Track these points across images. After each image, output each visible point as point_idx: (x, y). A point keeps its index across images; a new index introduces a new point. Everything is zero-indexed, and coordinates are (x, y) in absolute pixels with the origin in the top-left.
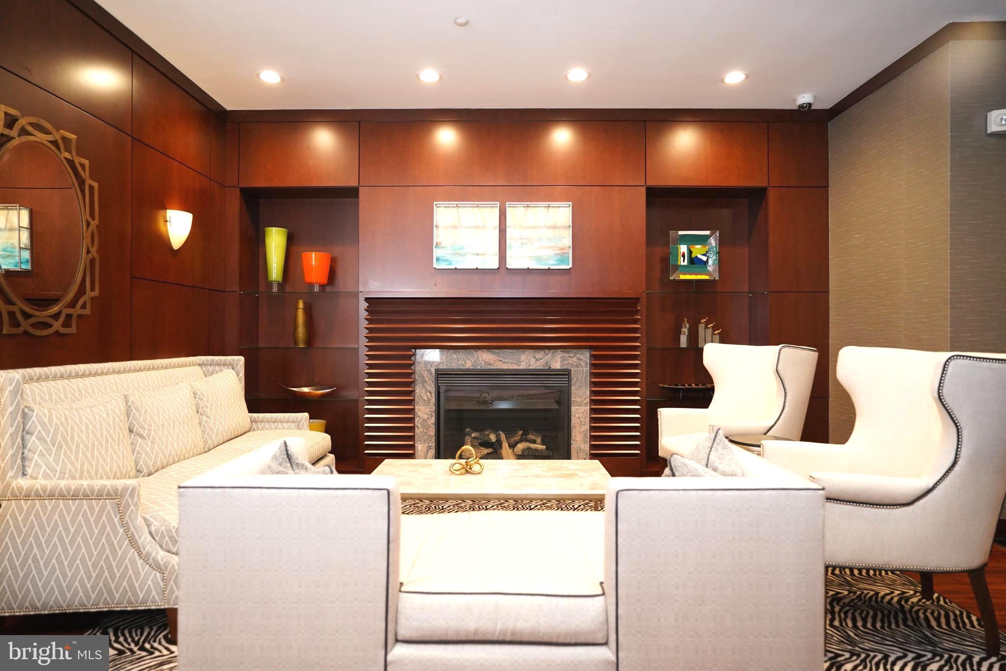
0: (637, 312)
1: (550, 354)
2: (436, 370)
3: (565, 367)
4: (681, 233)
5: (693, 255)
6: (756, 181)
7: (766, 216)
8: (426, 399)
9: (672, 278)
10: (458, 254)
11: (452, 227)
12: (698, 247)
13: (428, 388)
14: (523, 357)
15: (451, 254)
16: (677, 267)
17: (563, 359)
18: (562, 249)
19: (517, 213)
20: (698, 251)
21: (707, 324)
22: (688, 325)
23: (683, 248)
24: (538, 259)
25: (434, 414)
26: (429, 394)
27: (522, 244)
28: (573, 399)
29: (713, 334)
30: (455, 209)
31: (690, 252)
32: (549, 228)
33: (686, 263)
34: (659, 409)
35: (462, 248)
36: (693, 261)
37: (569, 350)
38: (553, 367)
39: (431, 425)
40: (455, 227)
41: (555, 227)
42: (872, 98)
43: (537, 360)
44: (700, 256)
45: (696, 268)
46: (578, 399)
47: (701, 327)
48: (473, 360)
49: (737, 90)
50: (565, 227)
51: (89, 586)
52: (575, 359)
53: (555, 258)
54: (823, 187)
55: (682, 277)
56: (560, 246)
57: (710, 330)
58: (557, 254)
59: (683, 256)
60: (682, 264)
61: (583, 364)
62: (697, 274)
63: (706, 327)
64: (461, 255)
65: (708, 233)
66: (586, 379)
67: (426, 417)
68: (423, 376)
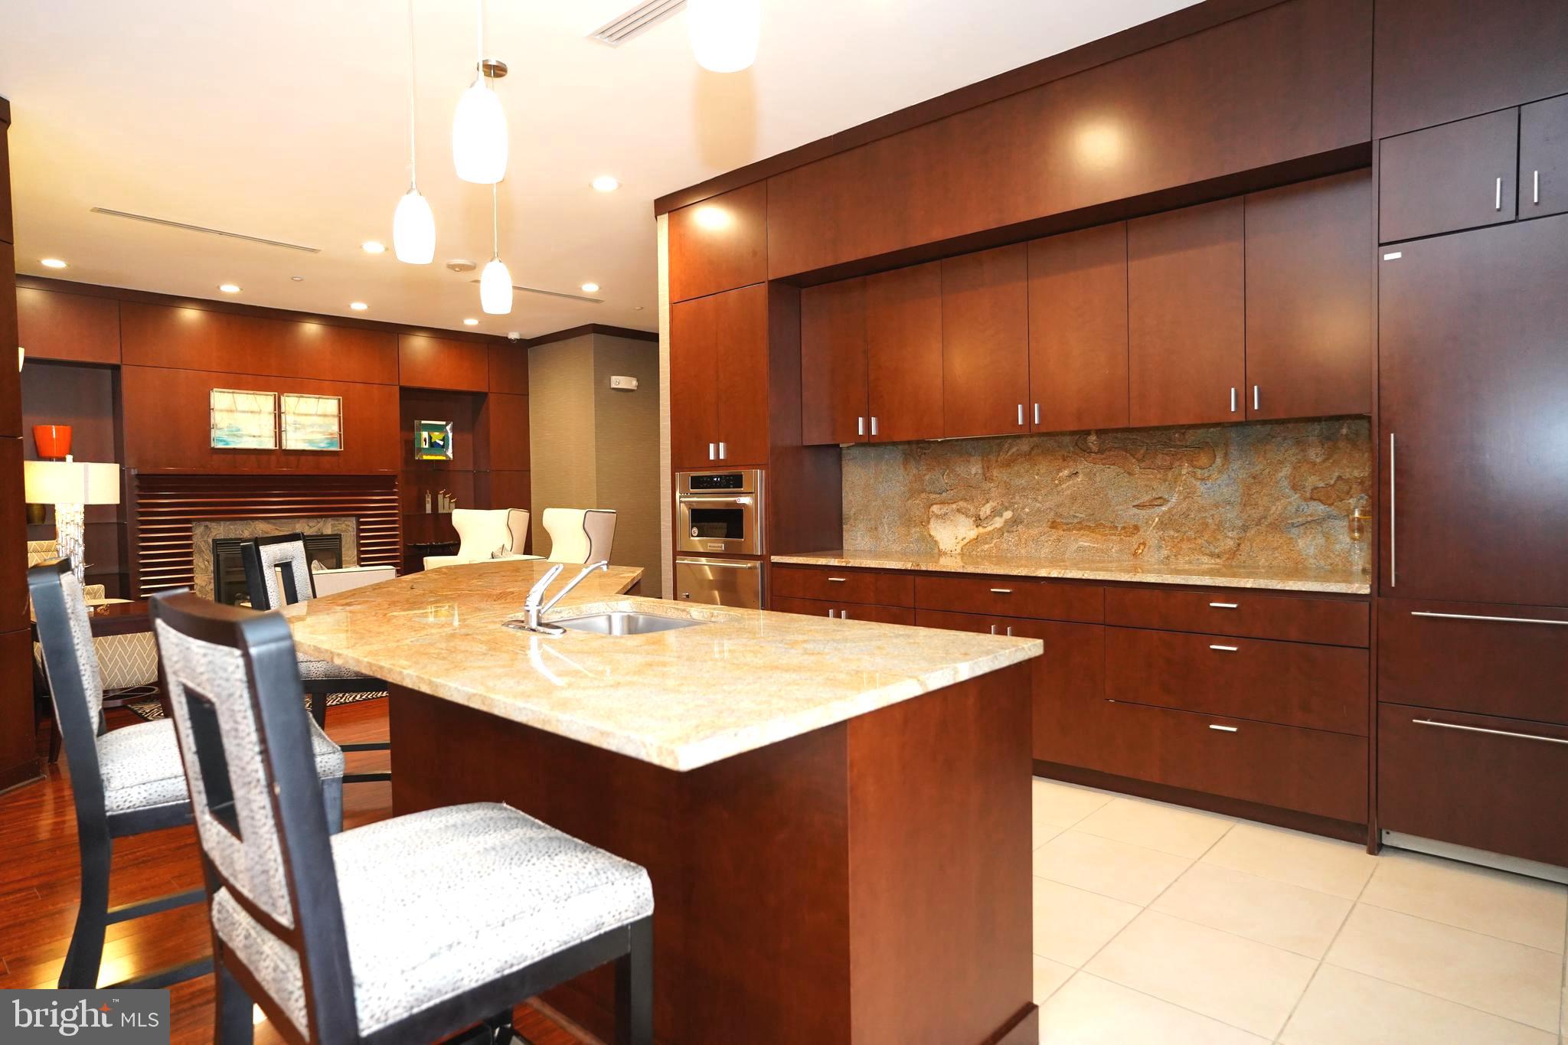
0: (395, 486)
1: (322, 521)
2: (213, 540)
3: (335, 533)
4: (423, 422)
5: (433, 441)
6: (482, 388)
7: (488, 409)
8: (203, 567)
9: (417, 458)
10: (234, 435)
11: (228, 411)
12: (437, 433)
13: (206, 557)
14: (298, 526)
15: (228, 435)
16: (420, 449)
17: (333, 526)
18: (332, 434)
19: (290, 402)
20: (437, 437)
21: (445, 494)
22: (430, 496)
23: (425, 434)
24: (310, 442)
25: (212, 581)
26: (206, 563)
27: (296, 428)
28: (343, 559)
29: (450, 502)
30: (231, 395)
31: (430, 438)
32: (320, 415)
33: (427, 446)
34: (425, 558)
35: (239, 430)
36: (433, 445)
37: (339, 518)
38: (325, 533)
39: (209, 591)
40: (231, 411)
41: (325, 416)
42: (555, 345)
43: (311, 527)
44: (438, 441)
45: (433, 450)
46: (347, 559)
47: (440, 497)
48: (250, 530)
49: (472, 327)
50: (333, 416)
51: (144, 669)
52: (343, 525)
53: (326, 441)
54: (525, 395)
55: (425, 457)
56: (330, 431)
57: (448, 499)
58: (328, 439)
59: (425, 440)
60: (424, 447)
61: (350, 529)
62: (436, 455)
63: (444, 497)
64: (238, 436)
65: (444, 423)
66: (353, 542)
67: (204, 584)
68: (200, 547)
